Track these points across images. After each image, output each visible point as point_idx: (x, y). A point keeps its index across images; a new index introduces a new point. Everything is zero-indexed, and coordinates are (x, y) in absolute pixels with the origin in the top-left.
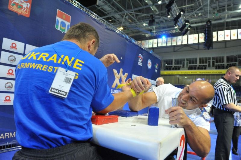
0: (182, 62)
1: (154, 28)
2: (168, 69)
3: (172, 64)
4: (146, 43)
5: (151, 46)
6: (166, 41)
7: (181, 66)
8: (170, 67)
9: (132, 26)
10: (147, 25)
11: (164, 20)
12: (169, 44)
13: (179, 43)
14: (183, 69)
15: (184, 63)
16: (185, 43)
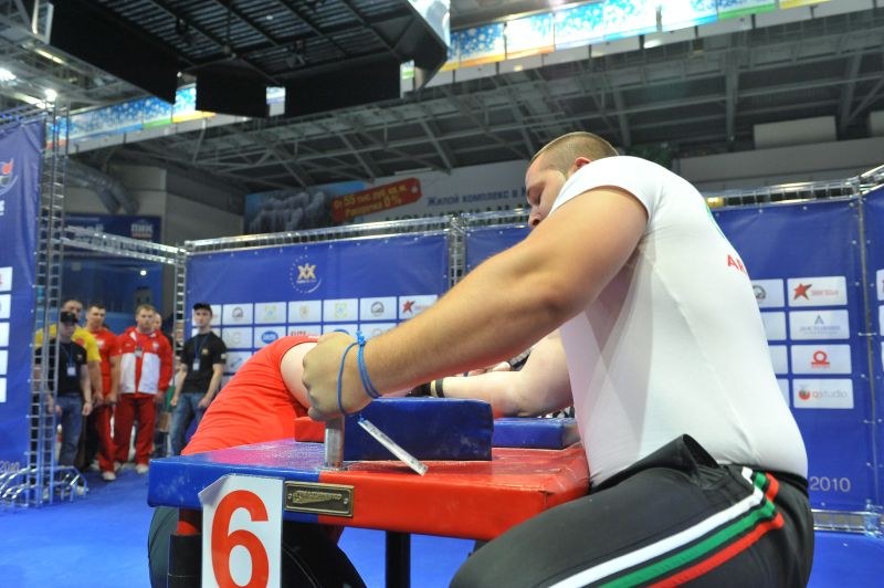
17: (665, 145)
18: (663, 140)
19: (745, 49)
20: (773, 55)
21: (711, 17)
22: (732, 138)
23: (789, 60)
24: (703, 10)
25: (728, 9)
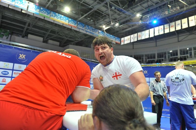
0: (189, 52)
1: (148, 17)
2: (173, 60)
3: (177, 55)
4: (142, 34)
5: (147, 37)
6: (163, 28)
7: (188, 56)
8: (175, 58)
9: (122, 17)
10: (141, 15)
11: (153, 3)
12: (167, 31)
13: (178, 28)
14: (190, 58)
15: (191, 52)
16: (185, 26)
17: (8, 31)
18: (9, 30)
19: (37, 21)
20: (41, 24)
21: (37, 13)
22: (24, 35)
23: (42, 26)
24: (37, 11)
25: (41, 13)
